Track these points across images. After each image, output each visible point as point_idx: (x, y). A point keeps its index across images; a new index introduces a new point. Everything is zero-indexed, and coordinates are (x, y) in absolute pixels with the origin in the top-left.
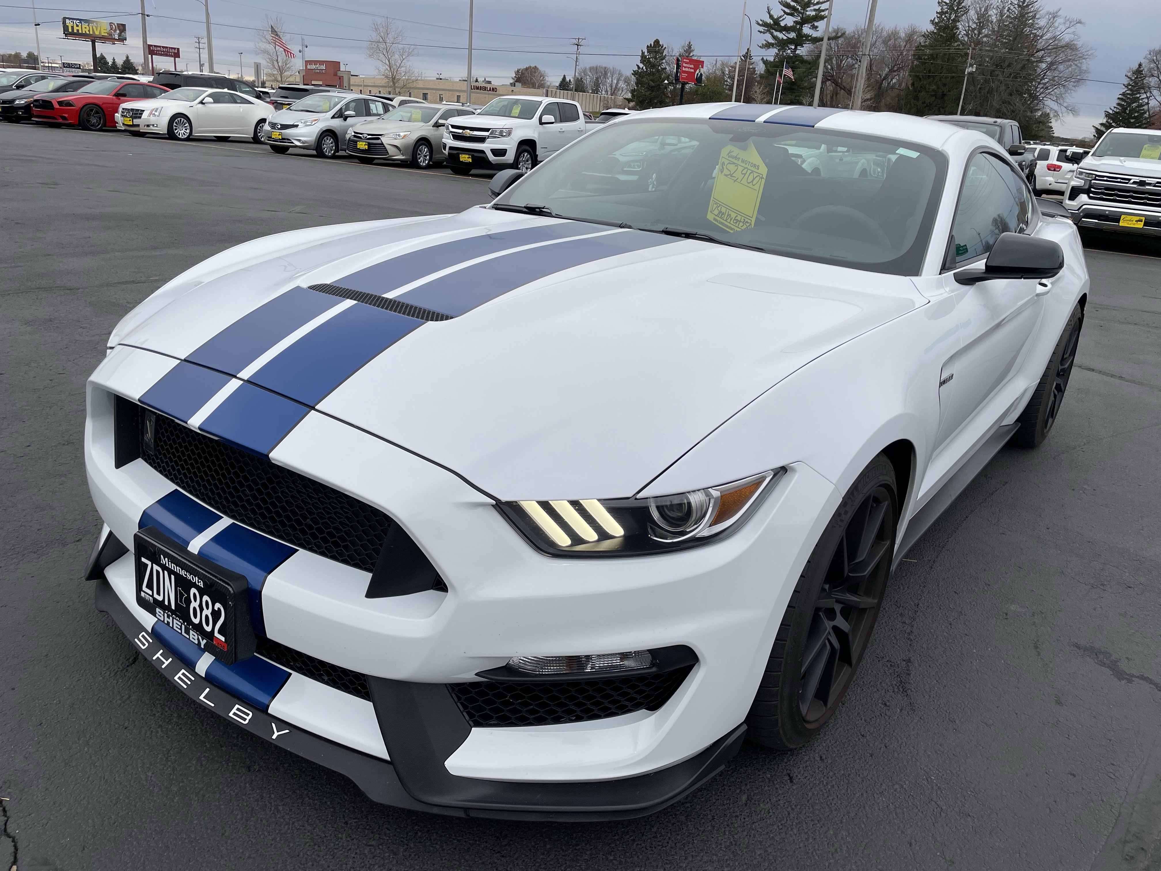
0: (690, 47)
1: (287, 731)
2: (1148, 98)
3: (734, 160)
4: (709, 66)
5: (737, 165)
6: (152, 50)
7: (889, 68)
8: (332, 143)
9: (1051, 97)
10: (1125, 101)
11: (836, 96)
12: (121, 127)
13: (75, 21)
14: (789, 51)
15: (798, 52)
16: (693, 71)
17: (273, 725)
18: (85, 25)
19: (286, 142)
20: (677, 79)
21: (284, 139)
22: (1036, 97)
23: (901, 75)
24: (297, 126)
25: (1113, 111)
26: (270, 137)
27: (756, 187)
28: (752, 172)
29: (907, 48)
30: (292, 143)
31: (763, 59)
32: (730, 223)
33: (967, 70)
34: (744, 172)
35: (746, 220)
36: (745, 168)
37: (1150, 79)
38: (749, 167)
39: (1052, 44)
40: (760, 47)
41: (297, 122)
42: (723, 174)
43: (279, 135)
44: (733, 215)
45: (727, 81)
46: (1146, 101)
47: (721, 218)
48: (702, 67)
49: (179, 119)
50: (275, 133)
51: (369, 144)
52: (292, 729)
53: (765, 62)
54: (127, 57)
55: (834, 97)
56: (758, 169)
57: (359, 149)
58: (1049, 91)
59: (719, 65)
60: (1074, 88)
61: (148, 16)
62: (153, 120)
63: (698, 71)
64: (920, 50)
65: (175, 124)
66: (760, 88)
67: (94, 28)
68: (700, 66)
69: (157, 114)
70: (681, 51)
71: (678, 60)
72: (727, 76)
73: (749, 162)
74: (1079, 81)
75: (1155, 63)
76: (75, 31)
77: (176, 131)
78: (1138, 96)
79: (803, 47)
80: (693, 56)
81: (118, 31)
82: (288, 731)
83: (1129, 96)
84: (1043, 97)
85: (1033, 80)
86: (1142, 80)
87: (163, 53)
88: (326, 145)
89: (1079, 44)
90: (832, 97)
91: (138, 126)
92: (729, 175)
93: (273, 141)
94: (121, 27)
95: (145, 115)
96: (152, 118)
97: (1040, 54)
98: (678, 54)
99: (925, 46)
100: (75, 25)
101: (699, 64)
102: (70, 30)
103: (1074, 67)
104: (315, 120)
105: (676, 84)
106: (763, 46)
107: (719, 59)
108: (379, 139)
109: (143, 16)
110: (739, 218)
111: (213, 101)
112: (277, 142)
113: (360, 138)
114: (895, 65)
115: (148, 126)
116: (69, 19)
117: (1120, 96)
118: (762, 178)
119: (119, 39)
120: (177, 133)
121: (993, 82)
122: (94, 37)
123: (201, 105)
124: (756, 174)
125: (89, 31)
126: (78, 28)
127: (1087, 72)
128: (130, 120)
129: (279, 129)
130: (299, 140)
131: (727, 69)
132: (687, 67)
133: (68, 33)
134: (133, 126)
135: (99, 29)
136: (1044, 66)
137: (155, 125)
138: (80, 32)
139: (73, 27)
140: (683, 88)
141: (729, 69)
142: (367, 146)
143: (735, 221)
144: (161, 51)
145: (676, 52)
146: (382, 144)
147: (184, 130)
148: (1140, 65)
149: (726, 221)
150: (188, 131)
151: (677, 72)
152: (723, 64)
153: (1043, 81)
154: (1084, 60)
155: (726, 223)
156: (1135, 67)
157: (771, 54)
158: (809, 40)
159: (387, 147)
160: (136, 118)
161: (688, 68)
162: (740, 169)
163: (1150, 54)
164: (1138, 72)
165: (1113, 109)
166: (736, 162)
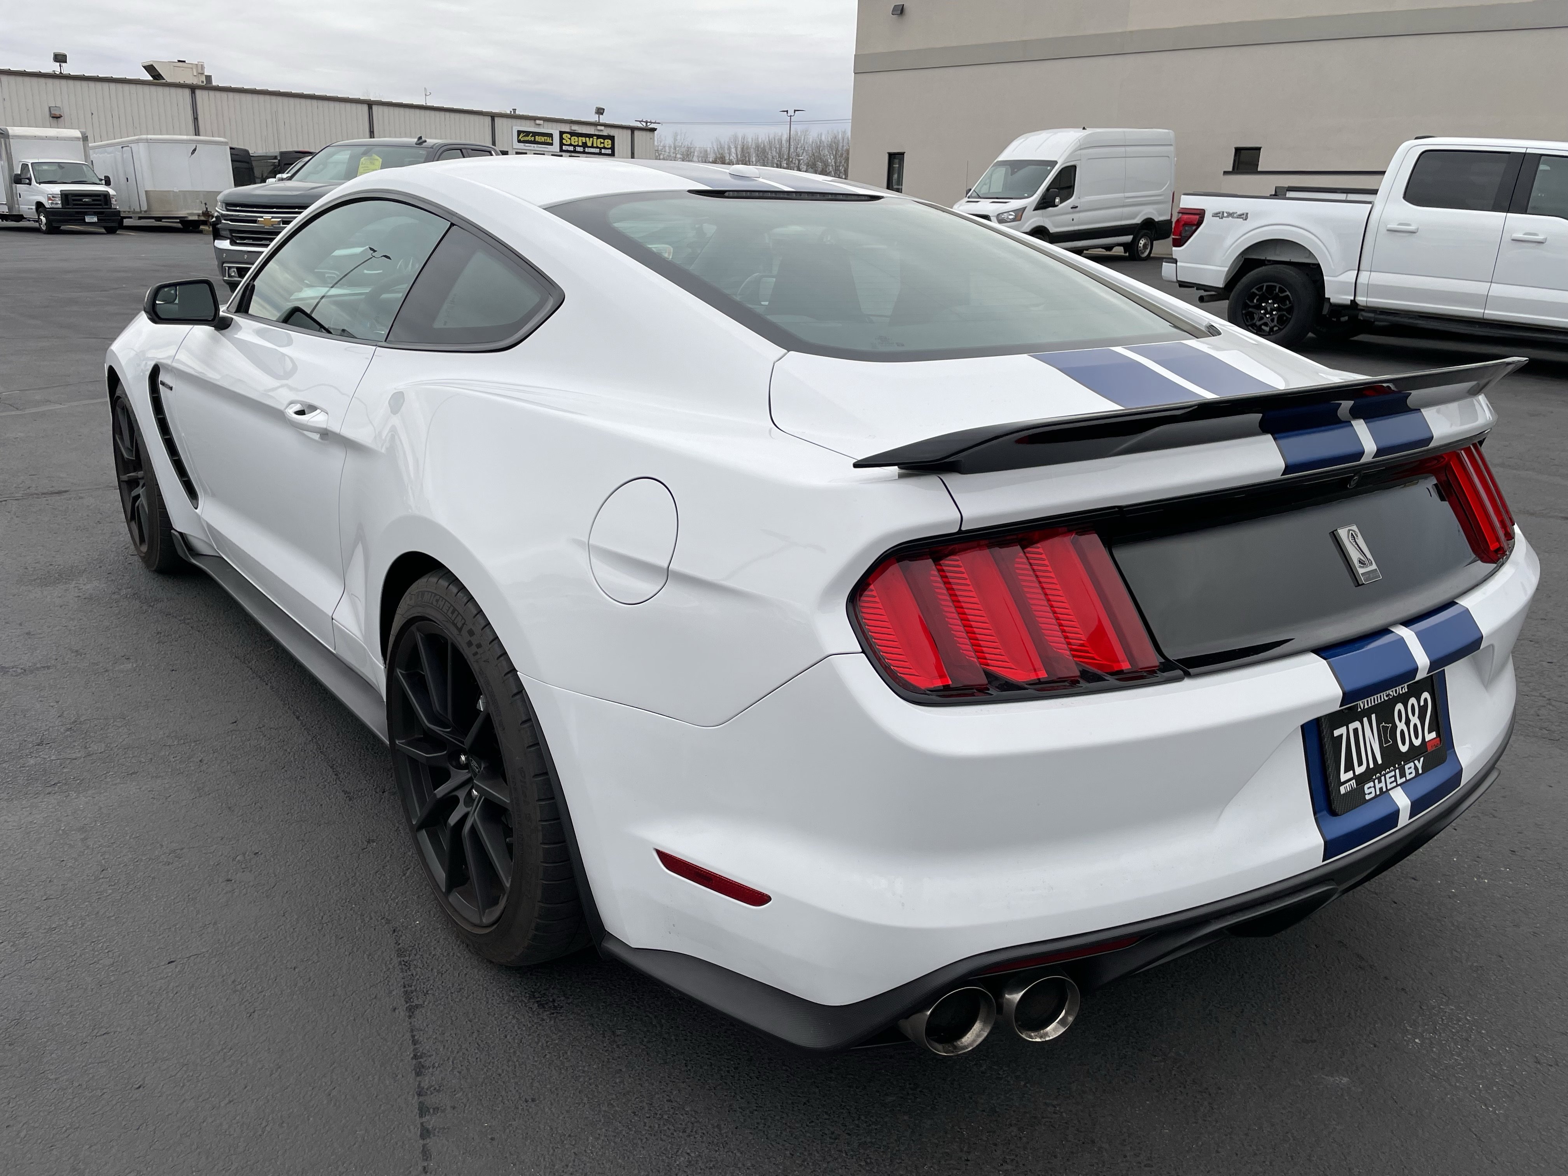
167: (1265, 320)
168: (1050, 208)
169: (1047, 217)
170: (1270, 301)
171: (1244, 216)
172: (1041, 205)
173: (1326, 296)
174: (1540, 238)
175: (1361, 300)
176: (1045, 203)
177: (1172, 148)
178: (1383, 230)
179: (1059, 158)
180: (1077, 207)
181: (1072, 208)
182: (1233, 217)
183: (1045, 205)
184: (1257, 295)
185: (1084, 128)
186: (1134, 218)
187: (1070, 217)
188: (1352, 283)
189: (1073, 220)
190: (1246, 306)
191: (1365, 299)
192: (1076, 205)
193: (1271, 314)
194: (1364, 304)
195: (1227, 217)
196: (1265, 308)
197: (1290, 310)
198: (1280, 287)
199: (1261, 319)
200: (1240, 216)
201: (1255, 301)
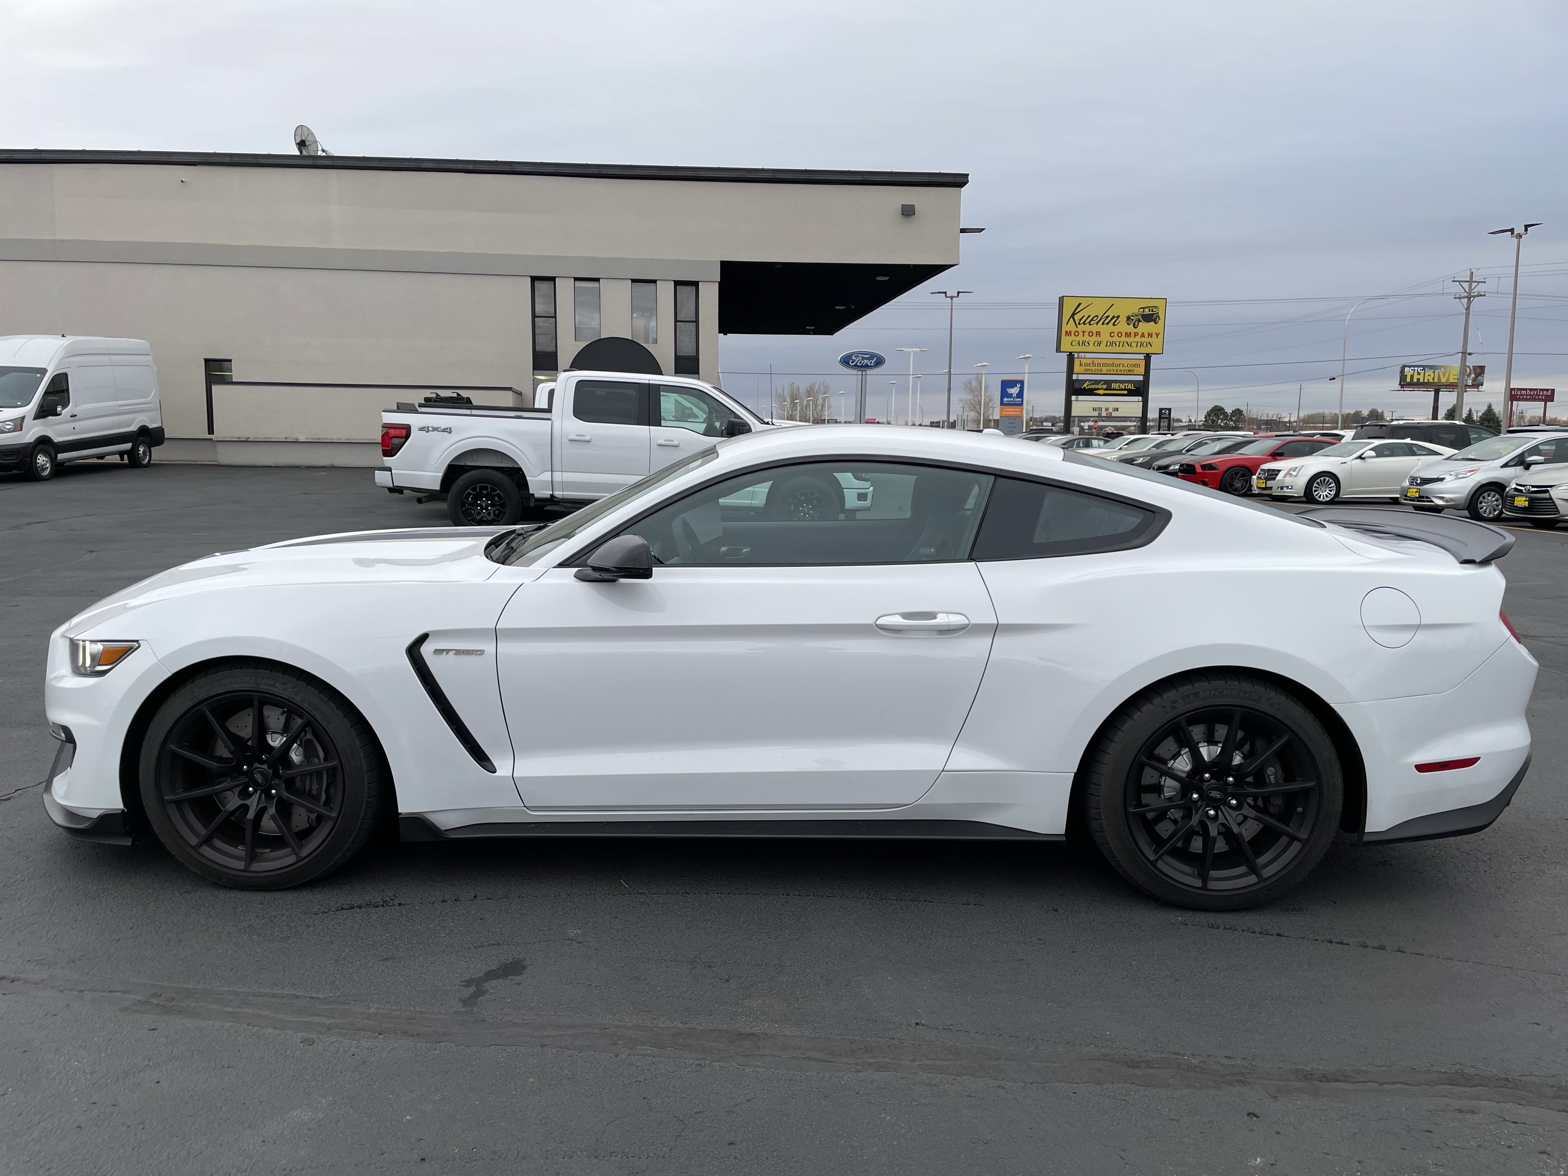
6: (1514, 395)
8: (1497, 500)
12: (1255, 490)
13: (1416, 369)
18: (1429, 372)
19: (1424, 501)
21: (1423, 497)
24: (1442, 479)
26: (1406, 496)
30: (1432, 501)
41: (1444, 474)
43: (1416, 492)
49: (1322, 479)
50: (1411, 490)
51: (1531, 500)
54: (1490, 406)
57: (1516, 507)
61: (1469, 354)
62: (1288, 481)
65: (1315, 485)
67: (1441, 374)
69: (1294, 473)
76: (1415, 380)
77: (1316, 493)
81: (1473, 376)
87: (1529, 397)
88: (1485, 503)
91: (1271, 488)
93: (1410, 500)
94: (1478, 371)
95: (1280, 477)
96: (1288, 479)
100: (1416, 373)
102: (1408, 380)
104: (1472, 471)
108: (1547, 491)
109: (1464, 354)
111: (1375, 455)
112: (1414, 501)
113: (1521, 491)
115: (1282, 488)
116: (1410, 366)
119: (1473, 385)
120: (1317, 495)
122: (1439, 386)
123: (1359, 461)
125: (1433, 379)
126: (1419, 377)
128: (1263, 483)
129: (1418, 485)
130: (1442, 498)
133: (1405, 383)
134: (1266, 488)
135: (1447, 375)
137: (1290, 487)
138: (1421, 381)
139: (1412, 376)
142: (1527, 502)
144: (1527, 395)
146: (1551, 499)
147: (1327, 491)
150: (1333, 493)
159: (1557, 502)
160: (1270, 479)
167: (482, 515)
168: (50, 417)
169: (50, 426)
170: (484, 499)
171: (448, 430)
172: (41, 414)
173: (531, 492)
174: (676, 443)
175: (558, 494)
176: (45, 411)
177: (150, 358)
178: (565, 441)
179: (48, 365)
180: (76, 416)
181: (71, 416)
182: (438, 431)
183: (45, 413)
184: (471, 494)
185: (63, 336)
186: (130, 426)
187: (70, 426)
188: (549, 481)
189: (74, 428)
190: (463, 504)
191: (562, 493)
192: (75, 414)
193: (487, 509)
194: (562, 497)
195: (433, 431)
196: (481, 506)
197: (503, 505)
198: (491, 487)
199: (479, 513)
200: (444, 430)
201: (470, 500)
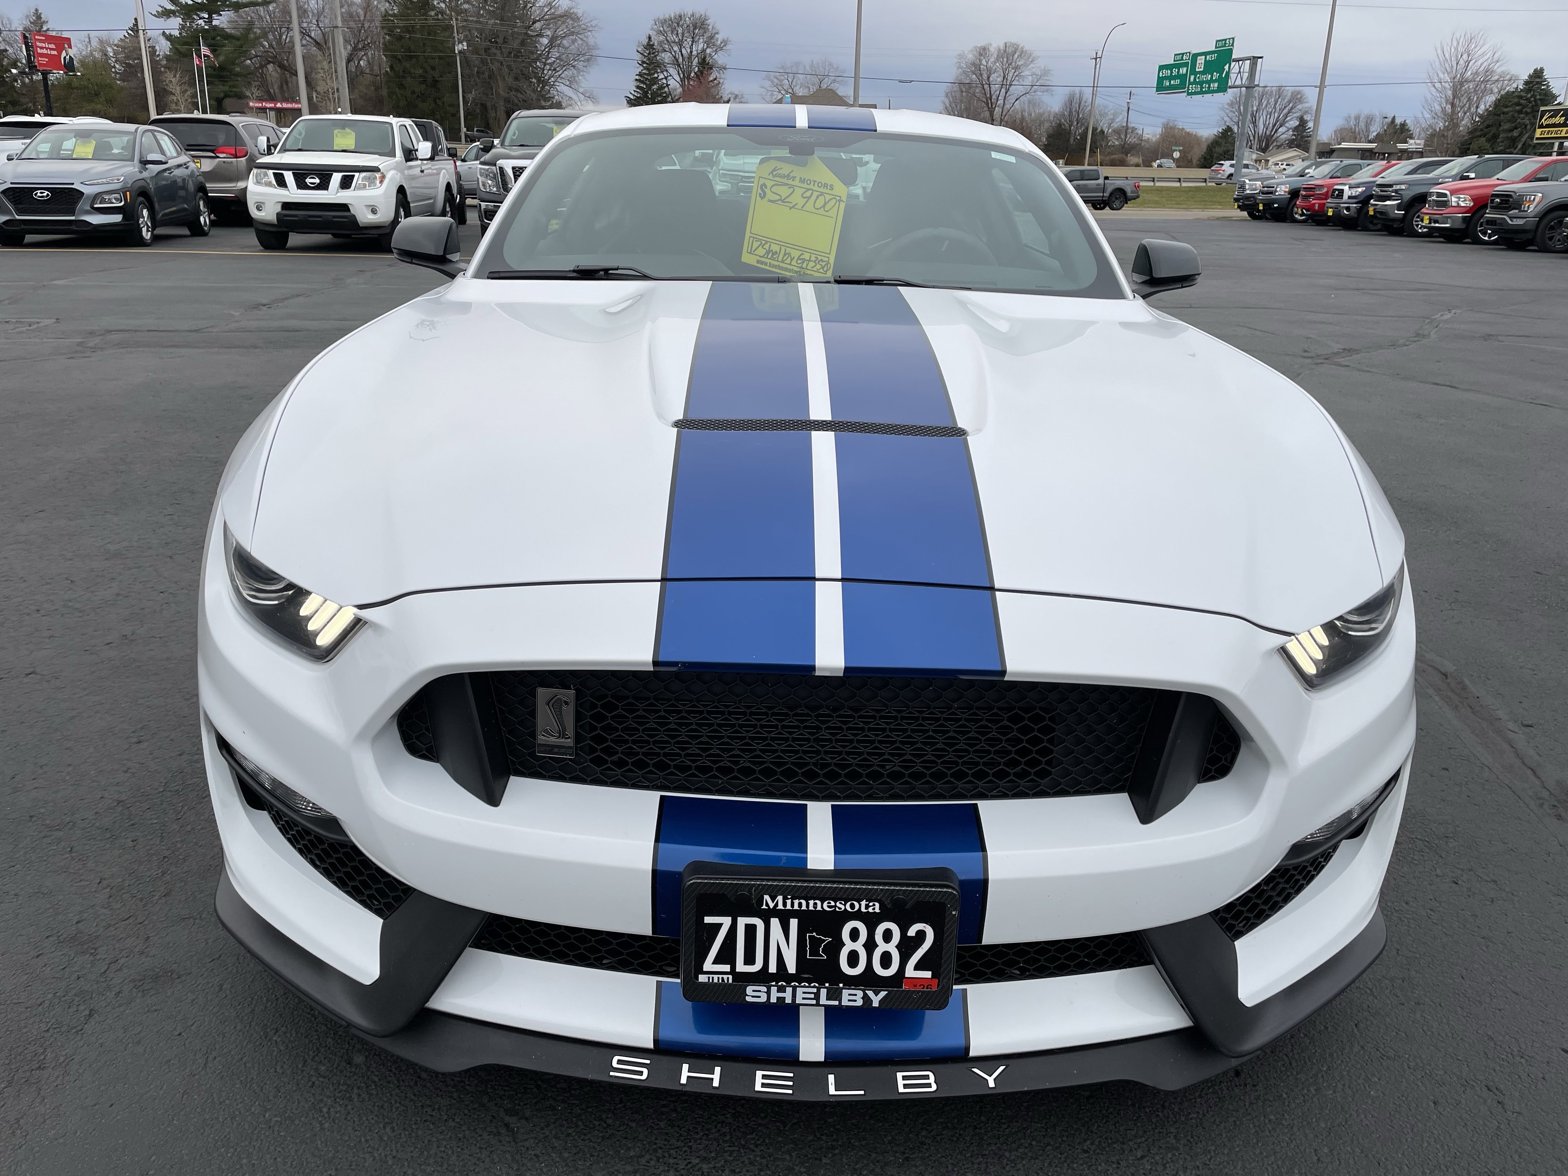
0: (39, 17)
1: (1002, 1068)
2: (666, 78)
3: (785, 181)
4: (79, 46)
5: (791, 186)
7: (351, 45)
9: (563, 81)
10: (645, 83)
11: (287, 84)
14: (201, 22)
15: (215, 23)
16: (55, 53)
17: (975, 1070)
20: (32, 67)
22: (545, 83)
23: (369, 54)
25: (634, 95)
27: (833, 213)
28: (822, 194)
29: (368, 17)
31: (164, 33)
32: (790, 264)
33: (456, 48)
34: (808, 194)
35: (820, 258)
36: (808, 190)
37: (663, 55)
38: (816, 188)
39: (548, 13)
40: (155, 15)
42: (766, 199)
44: (795, 254)
45: (114, 67)
46: (664, 81)
47: (772, 258)
48: (70, 47)
52: (1005, 1062)
53: (169, 38)
55: (285, 87)
56: (832, 189)
58: (560, 73)
59: (95, 43)
60: (585, 68)
63: (64, 54)
64: (389, 20)
66: (175, 76)
68: (66, 46)
70: (25, 22)
71: (25, 37)
72: (113, 60)
73: (815, 182)
74: (590, 60)
75: (664, 35)
78: (656, 75)
79: (221, 15)
80: (48, 30)
82: (1004, 1067)
83: (646, 76)
84: (554, 82)
85: (537, 59)
86: (655, 56)
89: (580, 12)
90: (281, 87)
92: (778, 200)
97: (538, 25)
98: (21, 29)
99: (394, 15)
101: (62, 43)
103: (580, 42)
105: (32, 74)
106: (159, 15)
107: (92, 34)
110: (806, 256)
114: (359, 41)
117: (637, 77)
118: (840, 201)
121: (492, 64)
124: (828, 197)
127: (595, 47)
131: (109, 49)
132: (44, 48)
136: (545, 41)
140: (45, 78)
141: (113, 49)
143: (799, 261)
145: (17, 25)
148: (650, 38)
149: (783, 262)
151: (29, 55)
152: (101, 42)
153: (549, 61)
154: (589, 33)
155: (781, 265)
156: (645, 41)
157: (174, 25)
158: (228, 6)
161: (47, 49)
162: (799, 192)
163: (656, 24)
164: (649, 46)
165: (633, 92)
166: (790, 182)
